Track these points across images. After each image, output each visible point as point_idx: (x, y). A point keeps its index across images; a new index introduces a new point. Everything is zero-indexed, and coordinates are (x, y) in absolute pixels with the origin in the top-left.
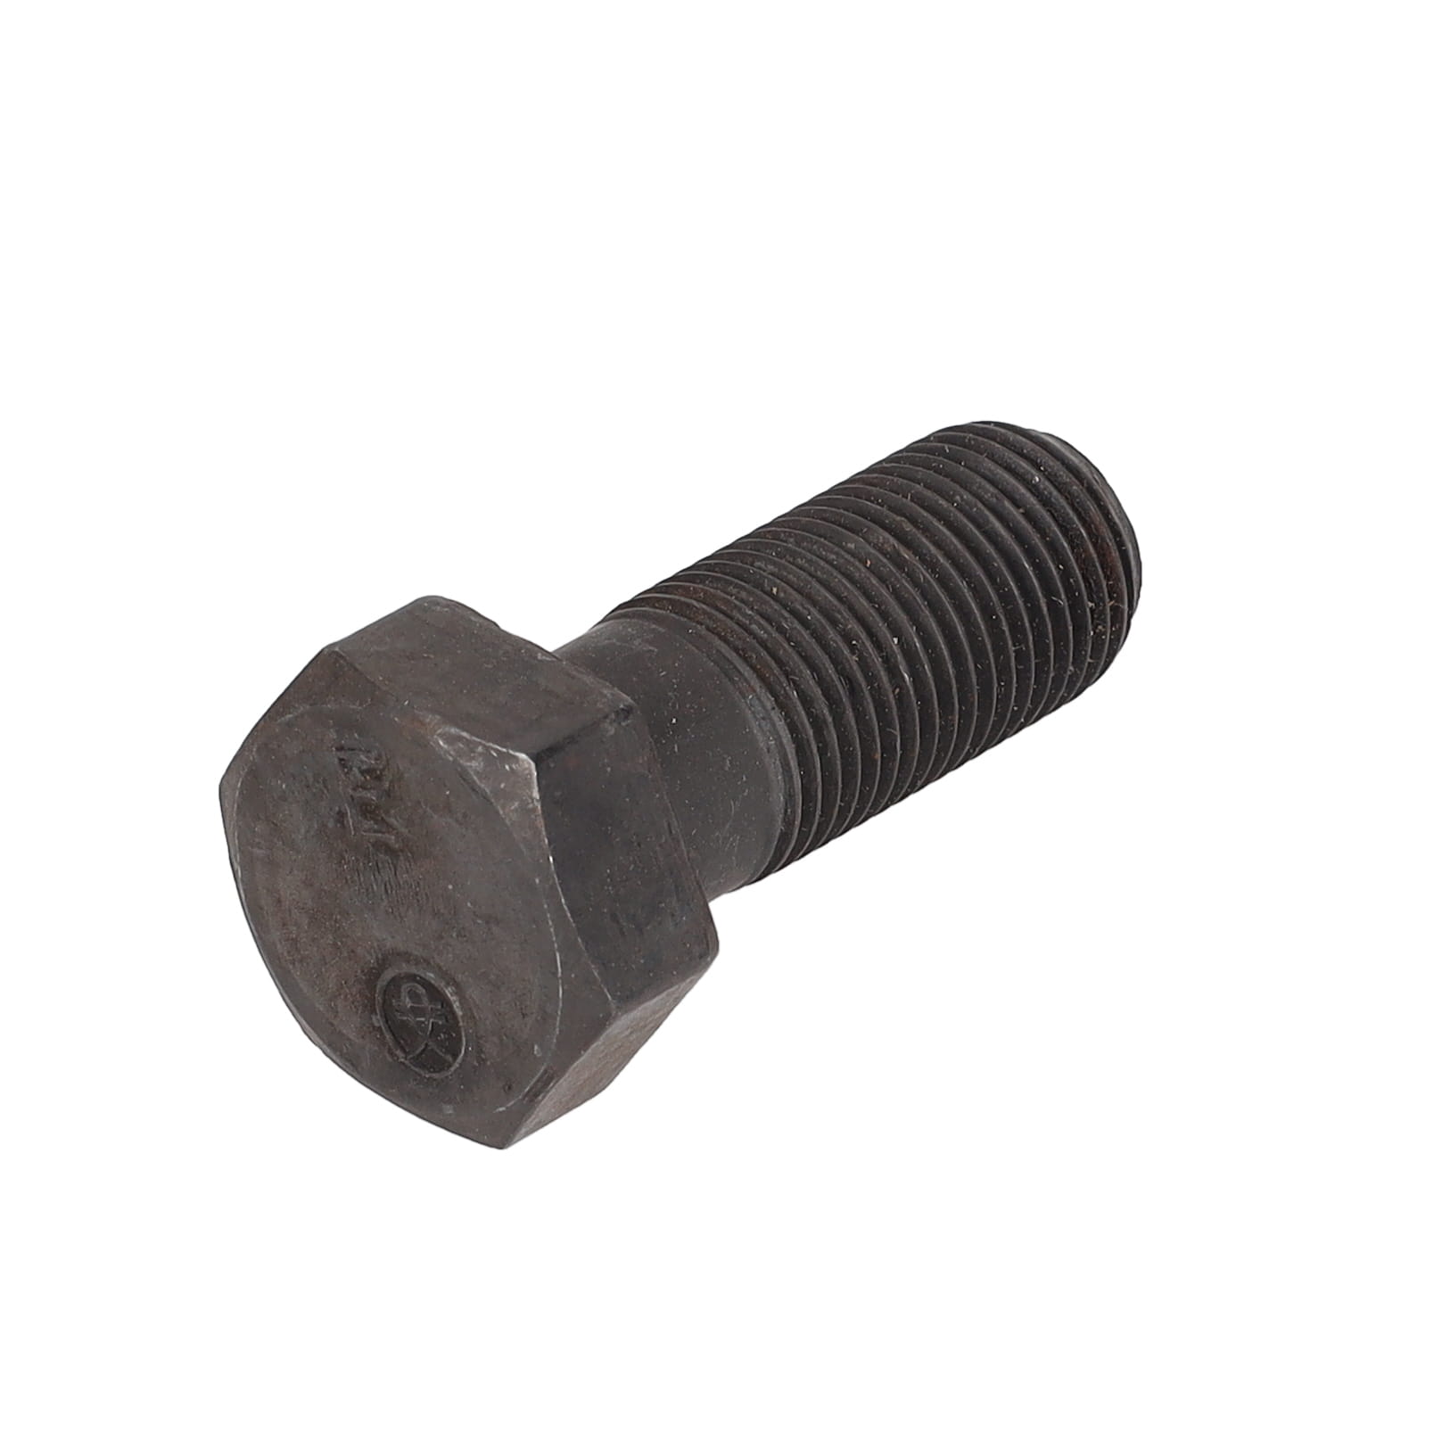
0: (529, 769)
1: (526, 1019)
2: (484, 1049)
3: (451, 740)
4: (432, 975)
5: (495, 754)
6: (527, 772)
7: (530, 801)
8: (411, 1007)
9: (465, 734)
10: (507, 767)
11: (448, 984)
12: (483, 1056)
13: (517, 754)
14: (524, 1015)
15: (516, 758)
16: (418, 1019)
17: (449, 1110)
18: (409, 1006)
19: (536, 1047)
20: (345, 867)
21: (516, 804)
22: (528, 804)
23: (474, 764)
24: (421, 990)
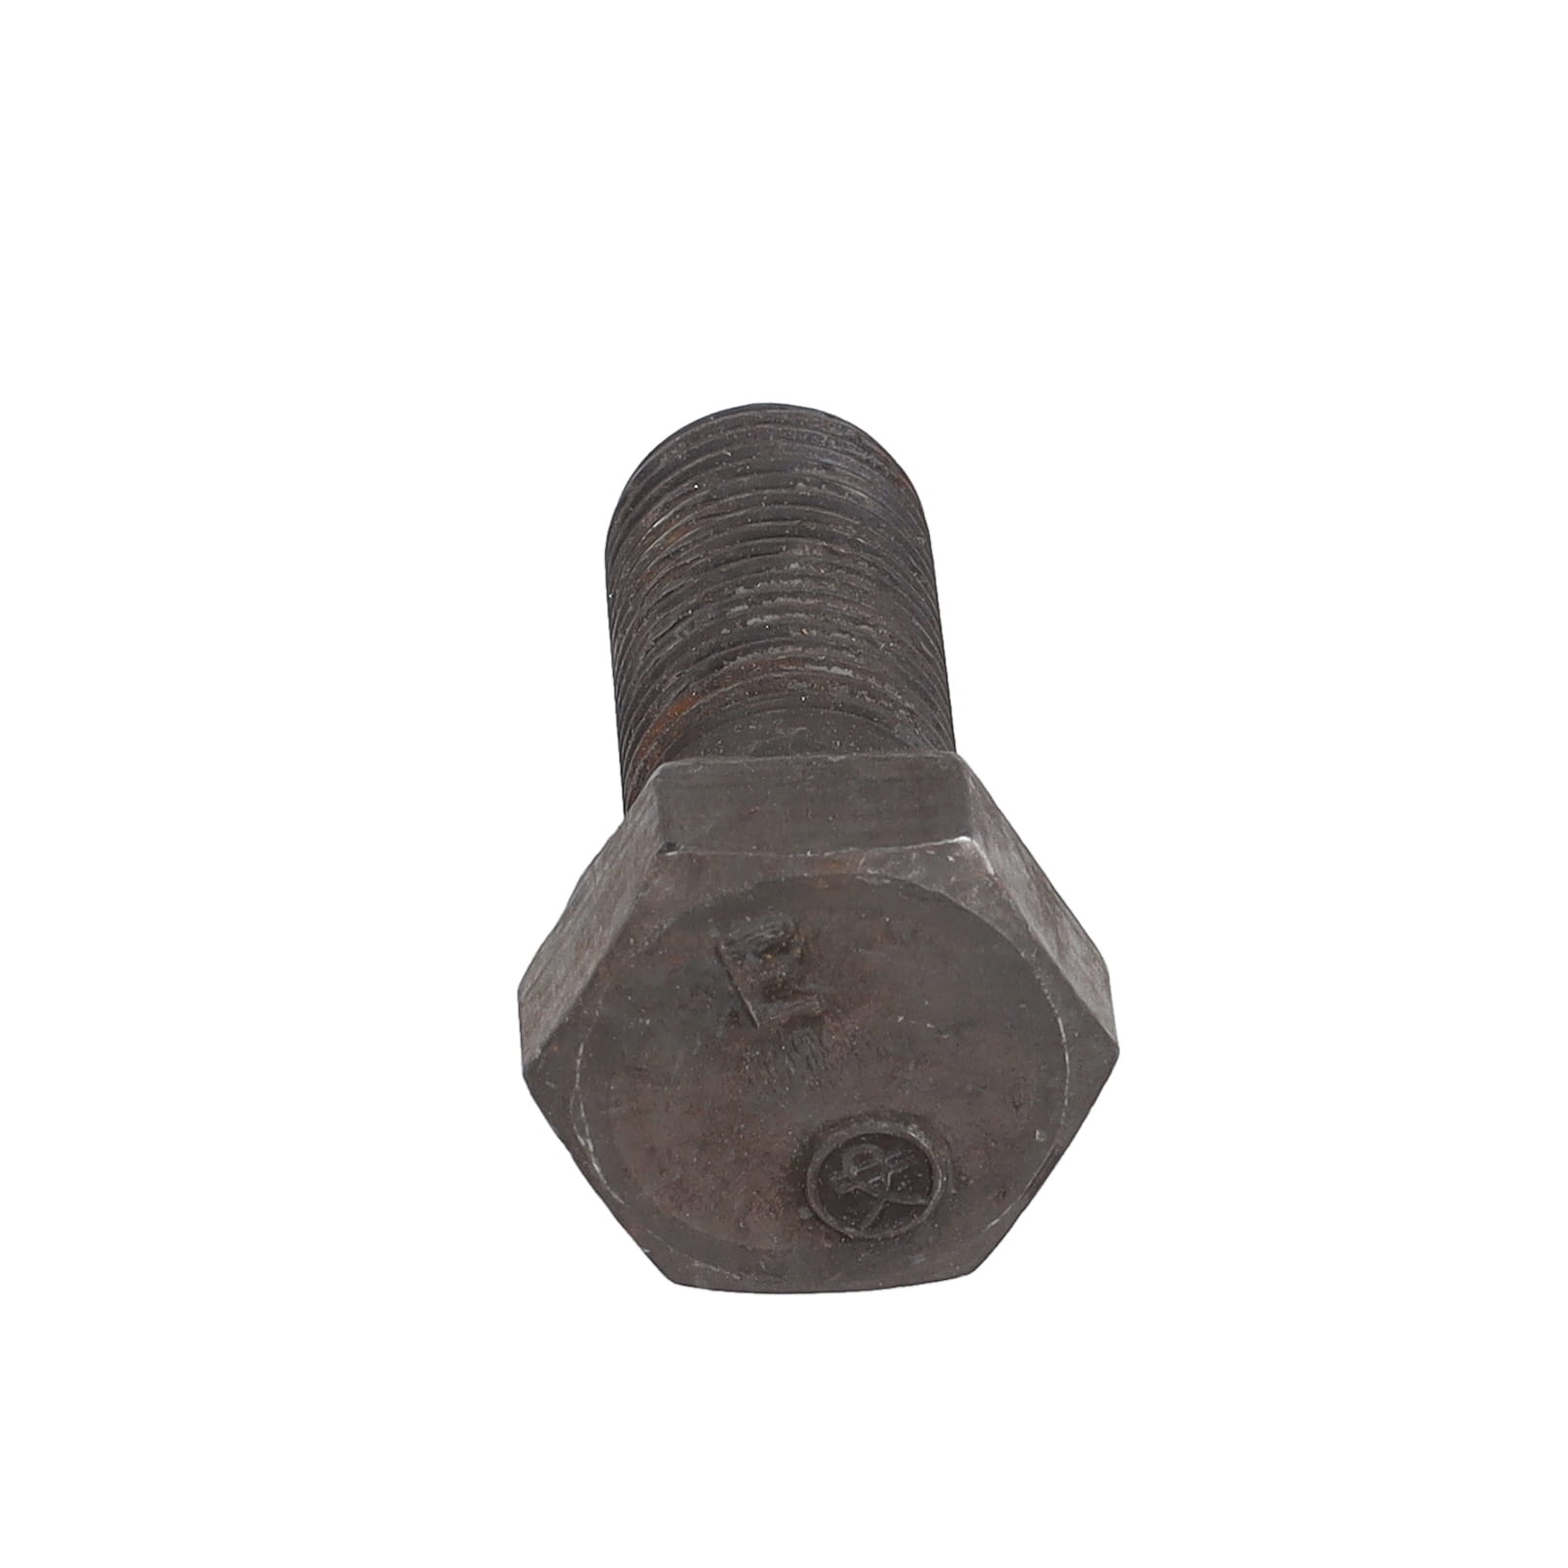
0: (974, 848)
1: (1022, 1110)
2: (963, 1170)
3: (879, 863)
4: (885, 1125)
5: (932, 852)
6: (973, 852)
7: (988, 879)
8: (858, 1173)
9: (891, 849)
10: (951, 859)
11: (907, 1124)
12: (964, 1178)
13: (955, 840)
14: (1017, 1107)
15: (957, 845)
16: (871, 1181)
17: (919, 1259)
18: (855, 1173)
19: (1038, 1133)
20: (747, 1068)
21: (975, 890)
22: (988, 882)
23: (916, 873)
24: (871, 1149)
